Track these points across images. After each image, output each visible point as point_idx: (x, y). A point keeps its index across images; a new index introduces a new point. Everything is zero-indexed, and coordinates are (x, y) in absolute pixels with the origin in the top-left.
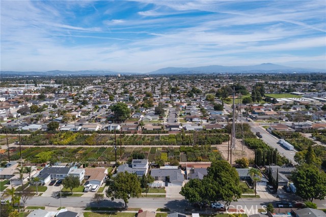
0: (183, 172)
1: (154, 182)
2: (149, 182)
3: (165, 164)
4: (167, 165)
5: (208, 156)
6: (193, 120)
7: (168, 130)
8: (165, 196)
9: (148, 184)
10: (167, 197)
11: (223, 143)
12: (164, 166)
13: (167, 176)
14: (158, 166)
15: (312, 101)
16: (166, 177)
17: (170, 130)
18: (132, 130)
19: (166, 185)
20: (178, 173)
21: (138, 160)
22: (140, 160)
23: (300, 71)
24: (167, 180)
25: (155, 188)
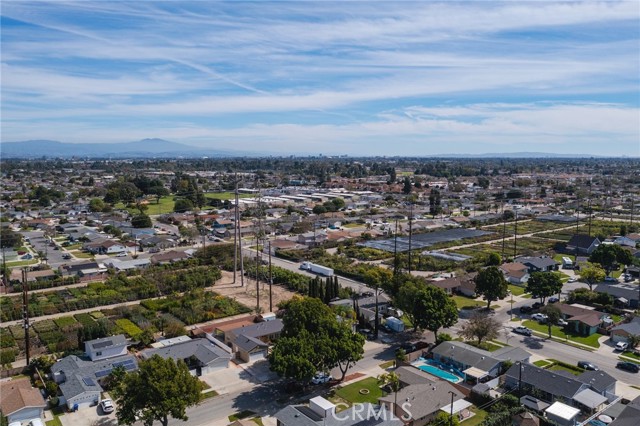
3: (155, 338)
4: (161, 339)
7: (75, 274)
8: (215, 393)
10: (219, 393)
14: (145, 345)
15: (284, 202)
17: (82, 275)
23: (212, 155)
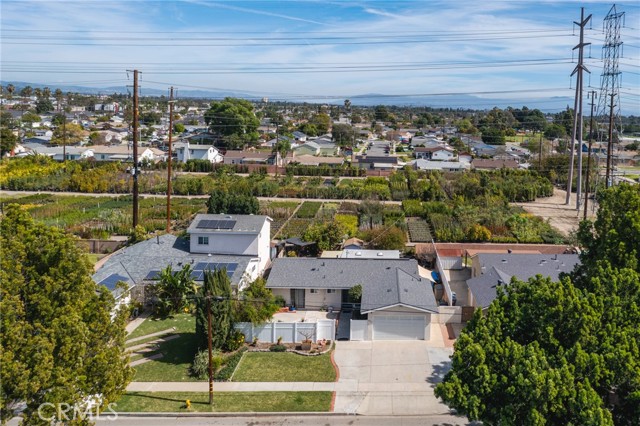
0: (425, 273)
1: (277, 317)
2: (245, 318)
3: (345, 243)
4: (353, 246)
5: (509, 227)
6: (434, 157)
7: (365, 167)
8: (326, 399)
9: (241, 326)
10: (340, 405)
11: (537, 200)
12: (338, 248)
13: (349, 284)
14: (313, 251)
16: (345, 293)
17: (372, 167)
18: (252, 162)
19: (343, 335)
20: (402, 275)
21: (222, 217)
22: (232, 217)
24: (348, 308)
25: (277, 348)
